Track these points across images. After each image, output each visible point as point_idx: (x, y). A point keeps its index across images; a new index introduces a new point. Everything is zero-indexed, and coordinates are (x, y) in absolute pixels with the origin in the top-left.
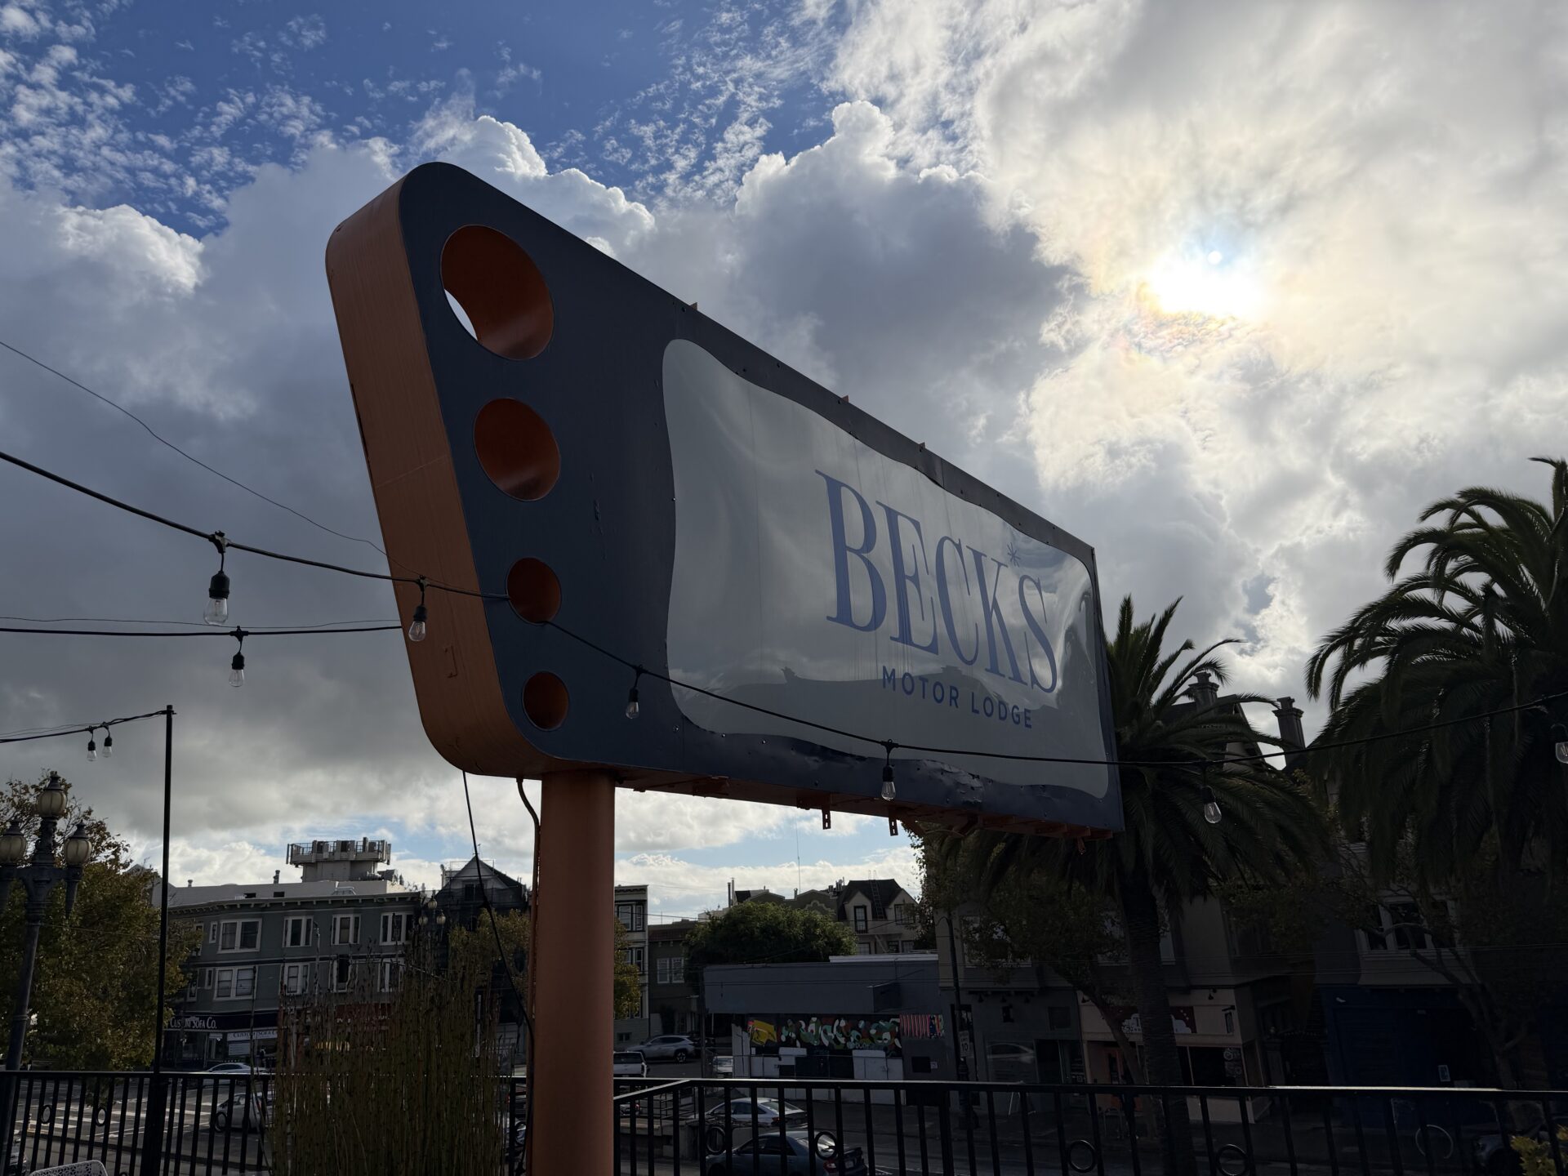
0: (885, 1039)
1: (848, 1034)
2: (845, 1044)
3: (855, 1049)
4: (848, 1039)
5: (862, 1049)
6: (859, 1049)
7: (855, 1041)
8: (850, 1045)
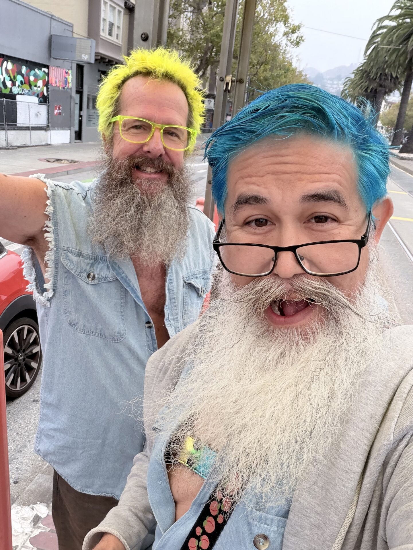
0: (39, 87)
1: (15, 78)
2: (11, 89)
3: (18, 94)
4: (14, 84)
5: (23, 94)
6: (21, 94)
7: (19, 86)
8: (15, 90)
